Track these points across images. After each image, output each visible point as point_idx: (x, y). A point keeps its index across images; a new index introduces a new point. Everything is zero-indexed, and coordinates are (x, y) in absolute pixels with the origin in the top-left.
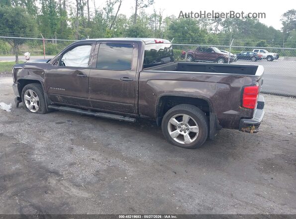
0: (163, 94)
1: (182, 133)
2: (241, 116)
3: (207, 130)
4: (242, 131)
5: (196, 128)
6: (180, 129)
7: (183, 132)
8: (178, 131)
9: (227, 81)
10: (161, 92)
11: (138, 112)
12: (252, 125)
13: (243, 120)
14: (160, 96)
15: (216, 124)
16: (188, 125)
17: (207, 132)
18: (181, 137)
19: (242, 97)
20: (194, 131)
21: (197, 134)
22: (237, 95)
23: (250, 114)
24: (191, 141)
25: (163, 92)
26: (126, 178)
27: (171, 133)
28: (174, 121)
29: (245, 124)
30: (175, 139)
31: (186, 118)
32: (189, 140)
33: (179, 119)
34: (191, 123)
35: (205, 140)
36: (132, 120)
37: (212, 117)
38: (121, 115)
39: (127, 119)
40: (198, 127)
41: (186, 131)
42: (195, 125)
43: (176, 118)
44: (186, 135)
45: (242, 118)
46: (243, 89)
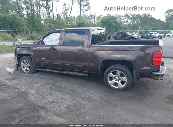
0: (104, 59)
1: (117, 82)
2: (152, 70)
3: (132, 79)
4: (154, 79)
5: (125, 78)
6: (115, 79)
7: (117, 81)
8: (114, 81)
9: (142, 50)
10: (103, 58)
11: (89, 70)
12: (159, 75)
13: (154, 72)
14: (102, 60)
15: (137, 75)
16: (120, 76)
17: (132, 81)
18: (116, 84)
19: (152, 59)
20: (124, 80)
21: (126, 82)
22: (149, 58)
23: (158, 69)
24: (123, 86)
25: (104, 58)
26: (86, 109)
27: (109, 82)
28: (111, 74)
29: (155, 75)
30: (112, 85)
31: (119, 72)
32: (121, 86)
33: (114, 73)
34: (122, 75)
35: (131, 85)
36: (86, 75)
37: (135, 71)
38: (79, 72)
39: (82, 74)
40: (126, 78)
41: (119, 80)
42: (124, 77)
43: (113, 73)
44: (119, 82)
45: (153, 71)
46: (153, 54)
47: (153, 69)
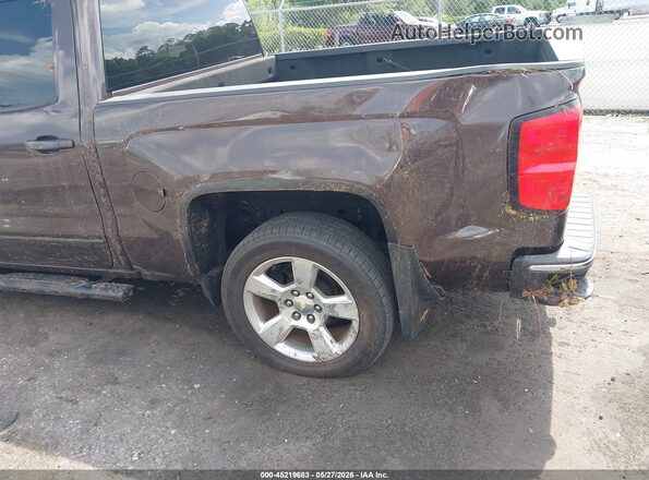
0: (197, 190)
1: (303, 323)
2: (516, 247)
3: (388, 309)
5: (346, 305)
6: (292, 310)
7: (304, 318)
8: (284, 320)
10: (186, 182)
12: (564, 276)
13: (528, 258)
14: (185, 197)
15: (418, 283)
16: (314, 291)
17: (389, 316)
18: (299, 337)
20: (343, 314)
21: (355, 325)
23: (550, 232)
24: (337, 349)
25: (196, 180)
27: (261, 327)
28: (261, 283)
29: (534, 274)
31: (304, 268)
32: (333, 348)
33: (282, 274)
34: (327, 286)
35: (386, 343)
36: (117, 292)
37: (401, 260)
38: (81, 275)
39: (98, 290)
40: (352, 301)
41: (315, 314)
42: (340, 292)
43: (270, 273)
44: (315, 327)
45: (521, 252)
46: (516, 132)
47: (519, 241)
